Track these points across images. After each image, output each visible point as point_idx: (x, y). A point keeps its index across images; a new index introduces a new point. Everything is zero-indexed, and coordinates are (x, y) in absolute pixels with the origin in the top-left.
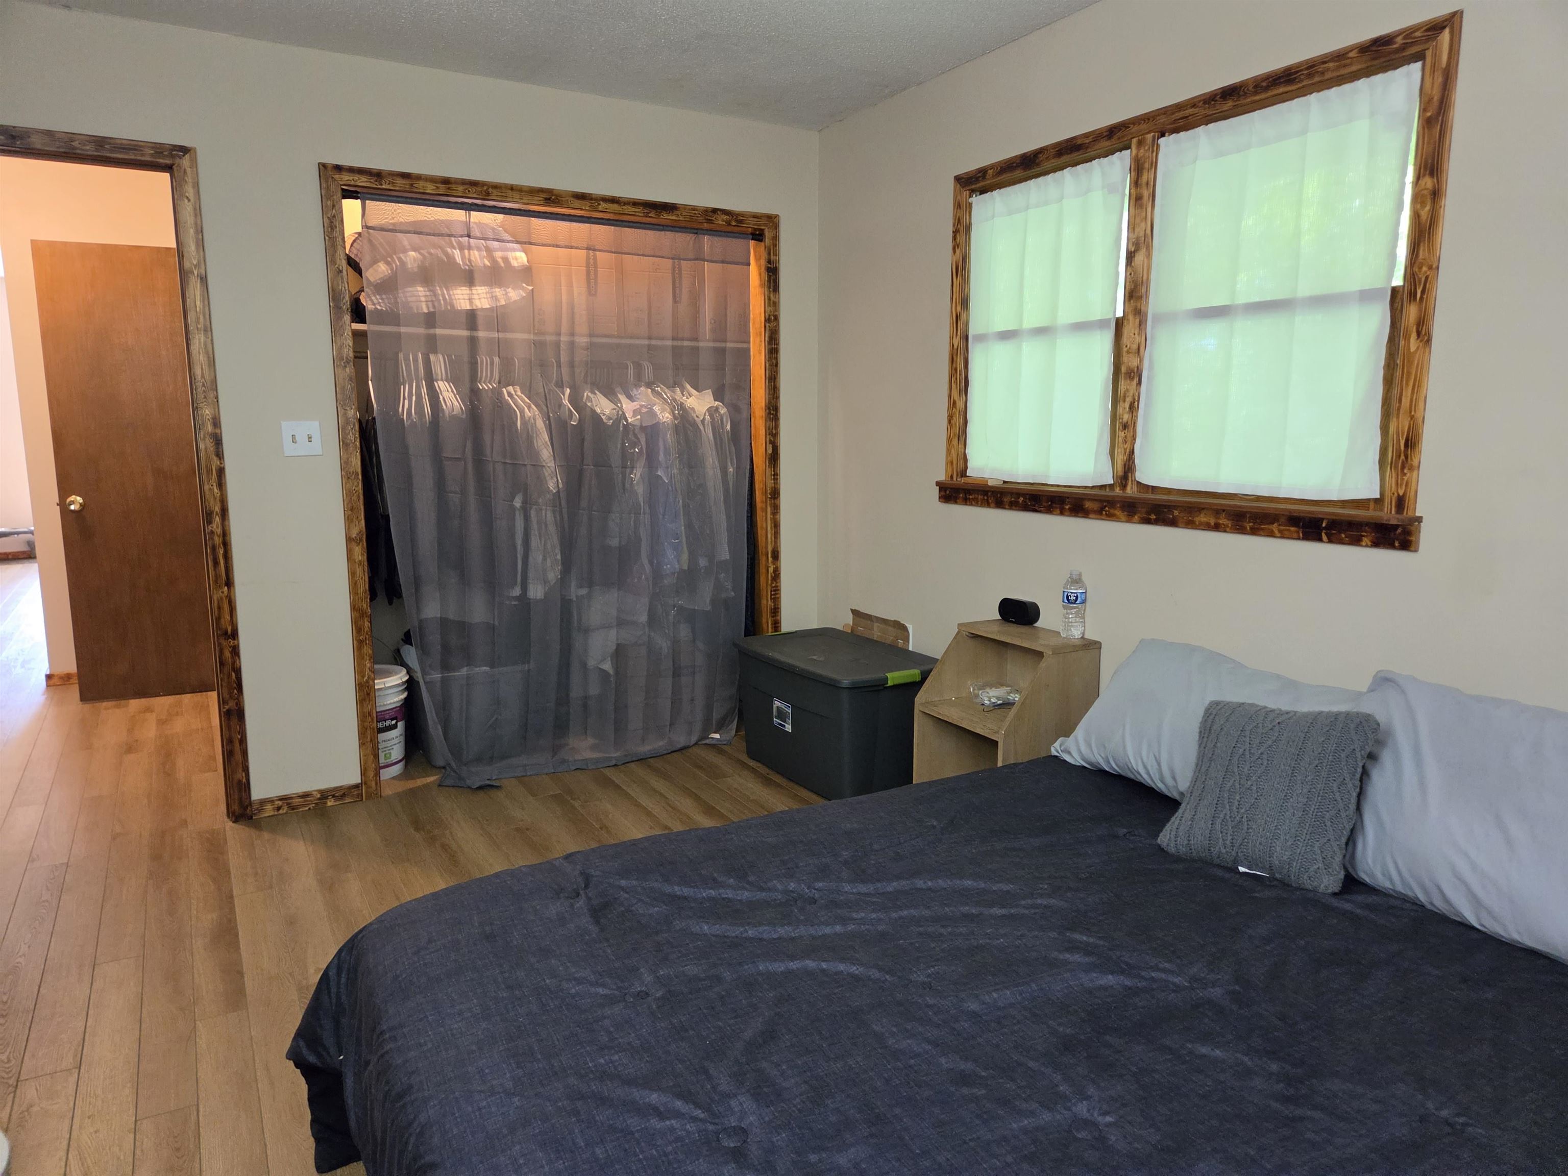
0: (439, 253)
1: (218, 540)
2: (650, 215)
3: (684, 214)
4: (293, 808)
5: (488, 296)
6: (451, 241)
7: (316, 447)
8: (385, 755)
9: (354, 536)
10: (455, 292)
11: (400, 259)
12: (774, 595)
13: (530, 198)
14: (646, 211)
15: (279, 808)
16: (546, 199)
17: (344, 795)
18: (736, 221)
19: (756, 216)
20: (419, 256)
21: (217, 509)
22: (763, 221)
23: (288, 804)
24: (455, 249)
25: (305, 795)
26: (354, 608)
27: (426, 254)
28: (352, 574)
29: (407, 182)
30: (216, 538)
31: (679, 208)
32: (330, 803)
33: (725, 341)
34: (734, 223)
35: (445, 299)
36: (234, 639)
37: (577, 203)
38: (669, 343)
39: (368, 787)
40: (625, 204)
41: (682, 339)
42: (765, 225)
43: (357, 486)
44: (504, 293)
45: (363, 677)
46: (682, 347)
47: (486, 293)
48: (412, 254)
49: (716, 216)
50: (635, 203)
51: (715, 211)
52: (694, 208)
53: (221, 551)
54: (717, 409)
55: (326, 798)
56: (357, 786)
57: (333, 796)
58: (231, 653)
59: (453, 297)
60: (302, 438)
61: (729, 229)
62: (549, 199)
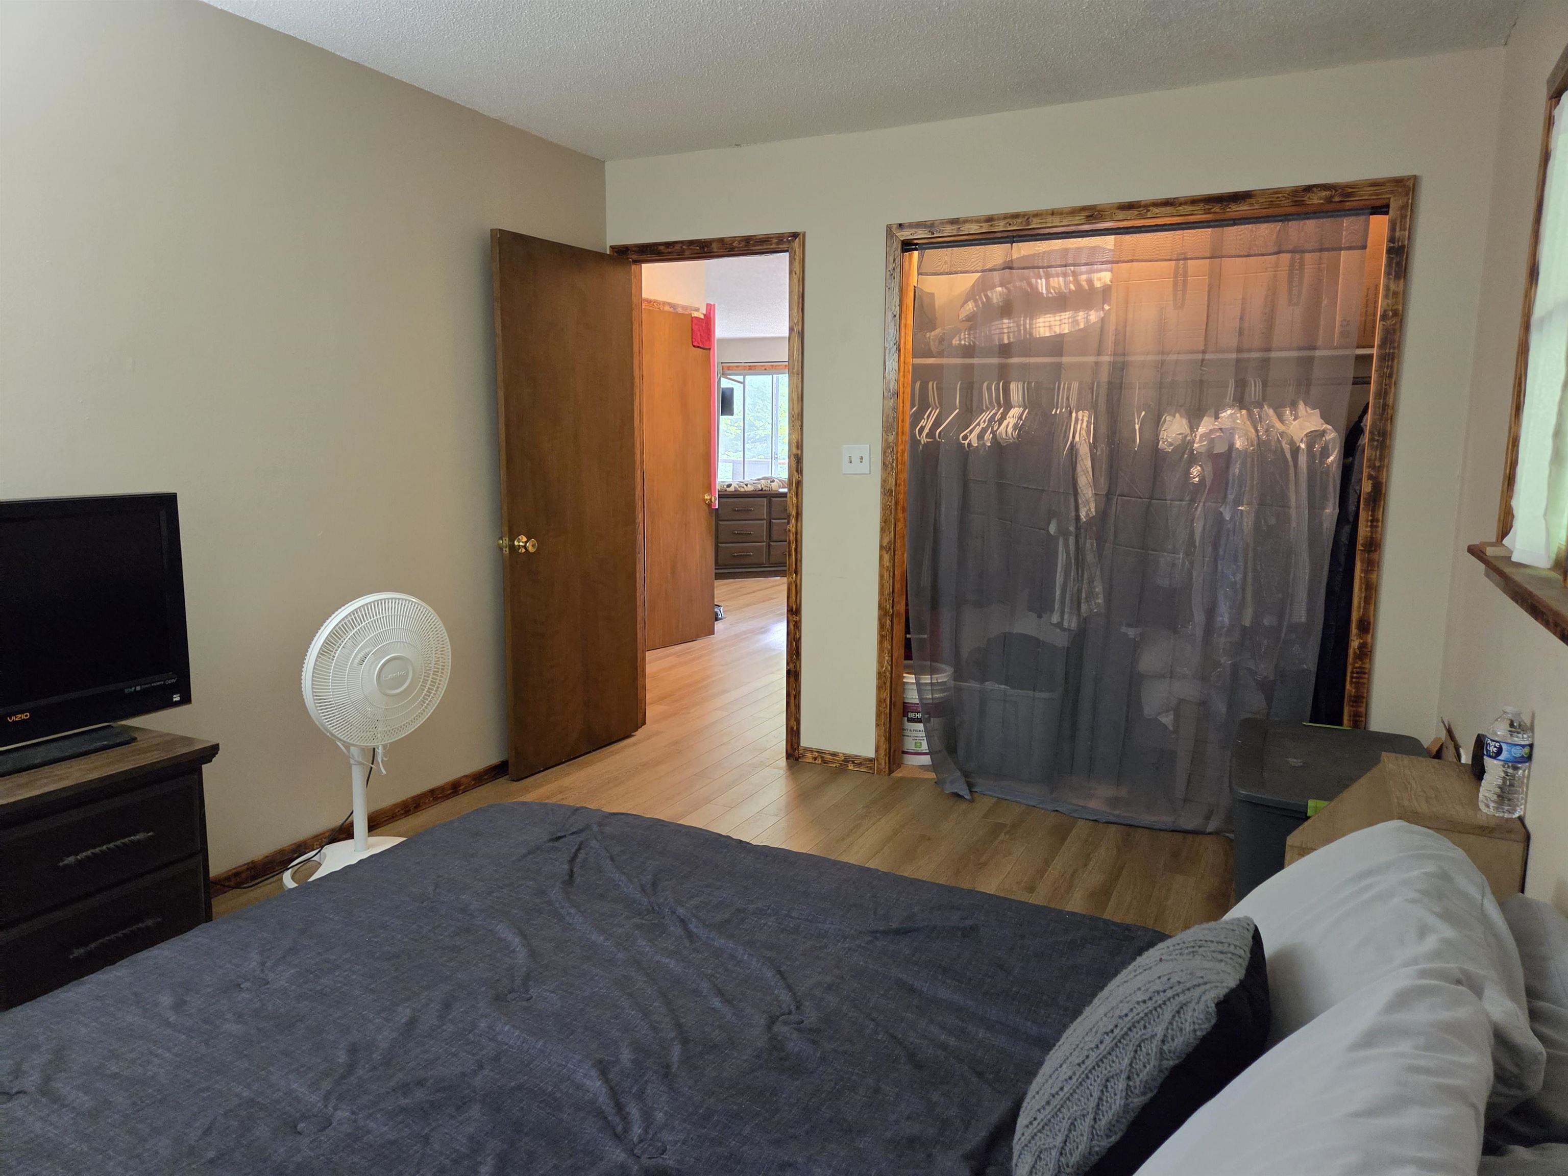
0: (1024, 284)
1: (792, 537)
2: (1212, 210)
3: (1261, 200)
4: (824, 761)
5: (1070, 320)
6: (1039, 272)
7: (864, 468)
8: (916, 743)
9: (884, 545)
10: (1038, 320)
11: (987, 296)
12: (1356, 678)
13: (1070, 219)
14: (1207, 207)
15: (815, 759)
16: (1088, 217)
17: (860, 764)
18: (1342, 195)
19: (1375, 184)
20: (1005, 290)
21: (794, 513)
22: (1388, 188)
23: (822, 757)
24: (1041, 279)
25: (834, 754)
26: (880, 607)
27: (1012, 288)
28: (881, 577)
29: (956, 227)
30: (791, 535)
31: (1255, 195)
32: (851, 767)
33: (1315, 348)
34: (1337, 199)
35: (1025, 328)
36: (796, 616)
37: (1121, 215)
38: (1234, 356)
39: (879, 764)
40: (1181, 204)
41: (1250, 350)
42: (1392, 192)
43: (891, 502)
44: (1086, 316)
45: (882, 667)
46: (1249, 360)
47: (1069, 318)
48: (999, 289)
49: (1310, 194)
50: (1194, 201)
51: (1309, 189)
52: (1277, 191)
53: (794, 546)
54: (1323, 433)
55: (848, 762)
56: (871, 760)
57: (853, 762)
58: (794, 626)
59: (1034, 326)
60: (856, 460)
61: (1330, 207)
62: (1091, 216)
